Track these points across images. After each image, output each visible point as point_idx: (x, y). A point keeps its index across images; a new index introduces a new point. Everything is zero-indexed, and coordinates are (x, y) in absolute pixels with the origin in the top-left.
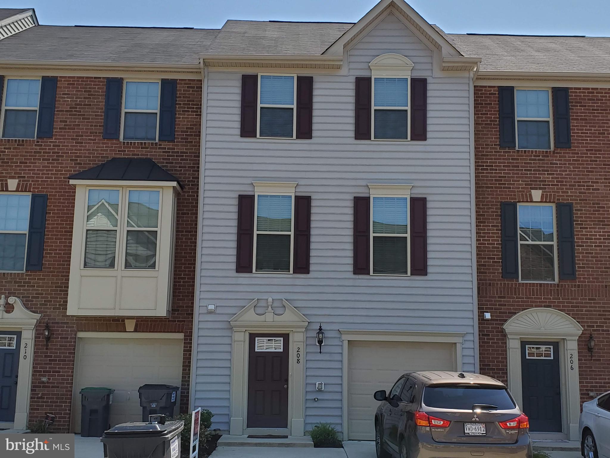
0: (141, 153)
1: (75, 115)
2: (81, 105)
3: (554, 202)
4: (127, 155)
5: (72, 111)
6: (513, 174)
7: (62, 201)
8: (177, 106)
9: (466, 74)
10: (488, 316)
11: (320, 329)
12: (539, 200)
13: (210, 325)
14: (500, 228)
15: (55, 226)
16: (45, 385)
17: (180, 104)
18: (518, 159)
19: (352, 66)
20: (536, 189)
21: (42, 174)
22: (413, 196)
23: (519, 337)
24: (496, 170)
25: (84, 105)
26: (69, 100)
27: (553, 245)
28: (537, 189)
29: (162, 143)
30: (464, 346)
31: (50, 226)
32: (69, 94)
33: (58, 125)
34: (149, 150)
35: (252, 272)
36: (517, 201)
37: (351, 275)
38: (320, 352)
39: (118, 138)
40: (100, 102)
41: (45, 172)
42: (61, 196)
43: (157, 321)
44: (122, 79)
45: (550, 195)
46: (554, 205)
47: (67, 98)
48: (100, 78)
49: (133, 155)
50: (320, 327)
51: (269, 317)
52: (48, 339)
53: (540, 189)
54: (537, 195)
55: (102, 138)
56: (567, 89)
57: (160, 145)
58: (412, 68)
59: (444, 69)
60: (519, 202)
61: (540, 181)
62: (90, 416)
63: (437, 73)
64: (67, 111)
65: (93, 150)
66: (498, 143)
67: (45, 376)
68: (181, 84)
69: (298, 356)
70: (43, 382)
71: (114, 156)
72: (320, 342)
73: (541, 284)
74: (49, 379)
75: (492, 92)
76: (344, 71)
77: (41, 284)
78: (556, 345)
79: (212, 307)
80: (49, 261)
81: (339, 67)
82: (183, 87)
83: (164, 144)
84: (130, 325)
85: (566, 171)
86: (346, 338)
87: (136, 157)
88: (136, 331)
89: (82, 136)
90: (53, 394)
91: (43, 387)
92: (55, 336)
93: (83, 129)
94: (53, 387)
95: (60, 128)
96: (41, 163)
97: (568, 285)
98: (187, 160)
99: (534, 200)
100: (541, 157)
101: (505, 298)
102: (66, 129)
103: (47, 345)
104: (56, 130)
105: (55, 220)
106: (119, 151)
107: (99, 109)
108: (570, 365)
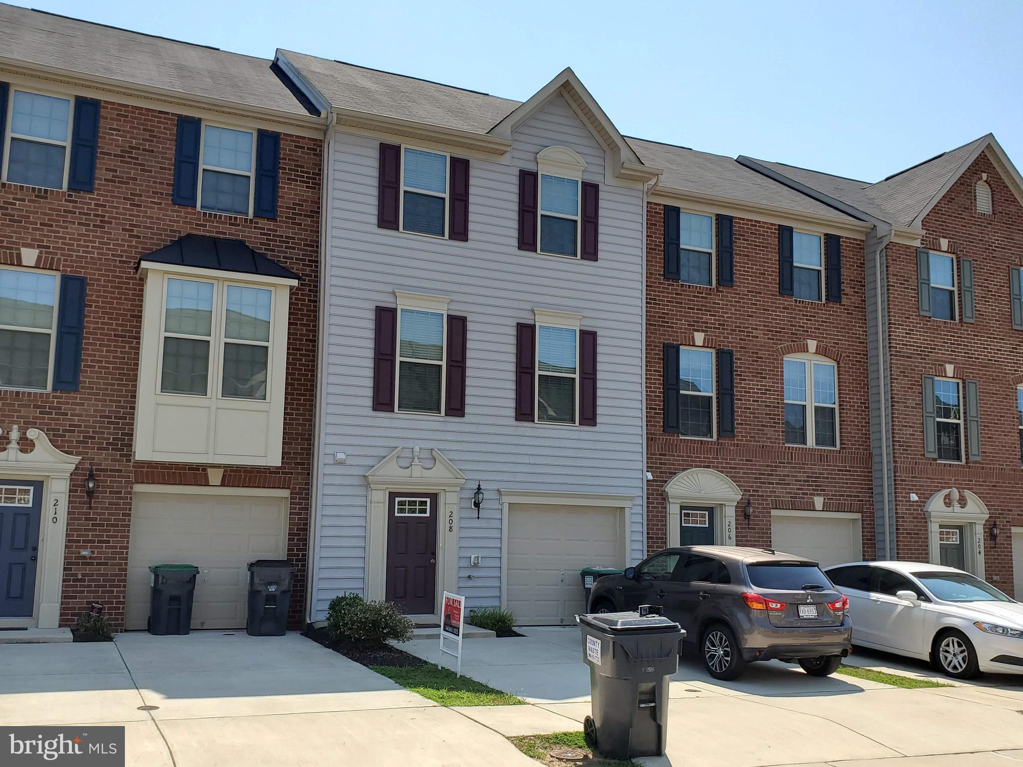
0: (228, 232)
1: (130, 163)
2: (139, 148)
3: (714, 348)
4: (208, 231)
5: (124, 157)
6: (677, 311)
7: (109, 289)
8: (281, 171)
9: (639, 186)
10: (649, 476)
11: (479, 489)
12: (702, 345)
13: (337, 480)
14: (662, 374)
15: (100, 325)
16: (86, 562)
17: (285, 169)
18: (681, 295)
19: (516, 154)
20: (698, 331)
21: (78, 246)
22: (582, 328)
23: (680, 501)
24: (660, 305)
25: (144, 150)
26: (120, 139)
27: (712, 397)
28: (699, 332)
29: (259, 221)
30: (633, 511)
31: (92, 326)
32: (119, 130)
33: (101, 174)
34: (240, 228)
35: (394, 412)
36: (679, 343)
37: (513, 422)
38: (478, 518)
39: (194, 206)
40: (168, 149)
41: (82, 243)
42: (109, 281)
43: (253, 472)
44: (200, 120)
45: (712, 339)
46: (713, 351)
47: (117, 135)
48: (168, 113)
49: (217, 232)
50: (479, 486)
51: (417, 471)
52: (90, 493)
53: (703, 331)
54: (699, 338)
55: (170, 202)
56: (732, 217)
57: (257, 223)
58: (583, 168)
59: (619, 177)
60: (681, 344)
61: (702, 322)
62: (170, 605)
63: (610, 180)
64: (115, 155)
65: (158, 219)
66: (662, 273)
67: (85, 548)
68: (287, 140)
69: (451, 522)
70: (84, 557)
71: (189, 231)
72: (477, 505)
73: (702, 441)
74: (93, 552)
75: (657, 210)
76: (506, 159)
77: (77, 412)
78: (711, 510)
79: (340, 456)
80: (90, 377)
81: (502, 153)
82: (289, 145)
83: (262, 223)
84: (215, 477)
85: (728, 313)
86: (506, 500)
87: (221, 236)
88: (223, 484)
89: (141, 196)
90: (98, 575)
91: (83, 564)
92: (100, 489)
93: (141, 185)
94: (98, 564)
95: (106, 180)
96: (75, 229)
97: (728, 443)
98: (294, 248)
99: (697, 344)
100: (704, 295)
101: (665, 455)
102: (115, 182)
103: (90, 503)
104: (99, 182)
105: (100, 318)
106: (197, 225)
107: (166, 158)
108: (728, 534)
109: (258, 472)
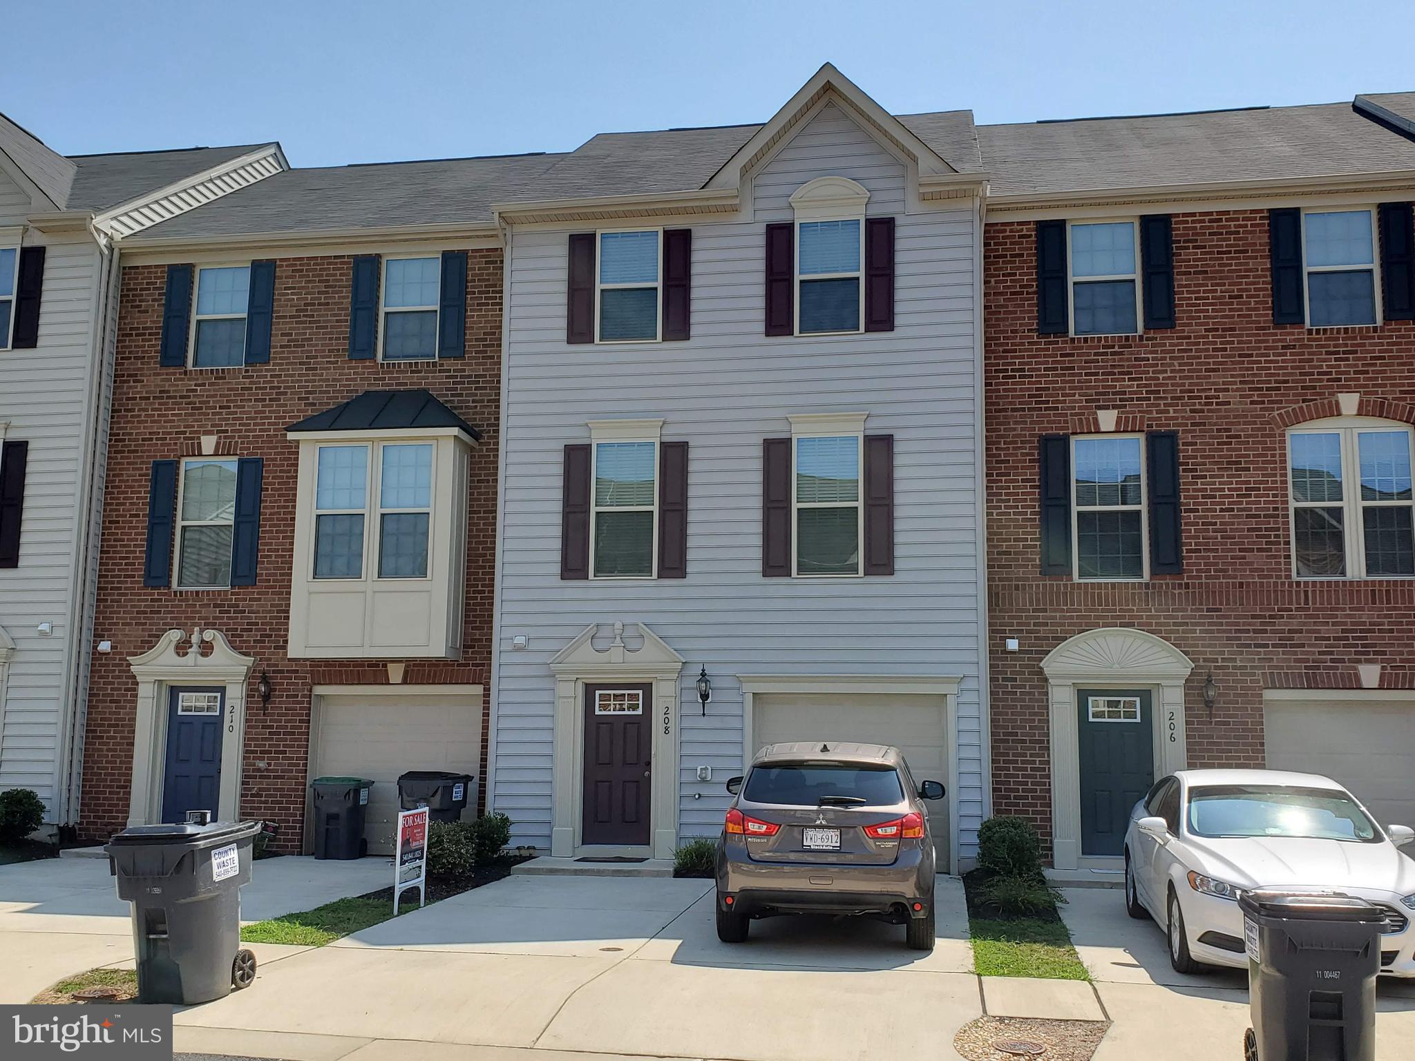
0: (411, 381)
1: (305, 322)
2: (314, 304)
3: (1143, 431)
4: (388, 385)
5: (299, 317)
6: (1063, 382)
7: (285, 468)
8: (469, 296)
9: (967, 204)
10: (1013, 645)
11: (703, 675)
12: (1113, 429)
13: (518, 671)
14: (1037, 484)
15: (276, 510)
16: (263, 775)
17: (474, 293)
18: (1072, 355)
19: (760, 204)
20: (1107, 408)
21: (255, 424)
22: (869, 433)
23: (1070, 682)
24: (1032, 376)
25: (319, 304)
26: (295, 297)
27: (1140, 511)
28: (1109, 409)
29: (444, 362)
30: (960, 700)
31: (268, 511)
32: (294, 288)
33: (277, 340)
34: (423, 374)
35: (588, 579)
36: (1070, 431)
37: (759, 578)
38: (704, 715)
39: (373, 357)
40: (344, 297)
41: (258, 421)
42: (285, 459)
43: (438, 666)
44: (379, 256)
45: (1134, 418)
46: (1141, 437)
47: (292, 294)
48: (343, 257)
49: (397, 384)
50: (703, 670)
51: (616, 655)
52: (266, 698)
53: (1114, 407)
54: (1107, 419)
55: (347, 359)
56: (1169, 216)
57: (442, 365)
58: (867, 199)
59: (924, 198)
60: (1074, 433)
61: (1114, 394)
62: (327, 824)
63: (914, 206)
64: (291, 317)
65: (334, 380)
66: (1035, 327)
67: (262, 759)
68: (475, 257)
69: (666, 721)
70: (259, 770)
71: (366, 388)
72: (705, 697)
73: (1113, 585)
74: (269, 764)
75: (1024, 232)
76: (745, 215)
77: (254, 608)
78: (1146, 695)
79: (520, 640)
80: (267, 569)
81: (735, 209)
82: (479, 263)
83: (449, 364)
84: (396, 673)
85: (1166, 371)
86: (750, 688)
87: (402, 388)
88: (405, 682)
89: (316, 357)
90: (275, 790)
91: (261, 777)
92: (277, 693)
93: (317, 345)
94: (275, 777)
95: (282, 347)
96: (253, 407)
97: (1167, 585)
98: (485, 388)
99: (1102, 430)
100: (1116, 349)
101: (1045, 610)
102: (290, 346)
103: (265, 709)
104: (274, 350)
105: (276, 501)
106: (375, 379)
107: (342, 309)
108: (1168, 732)
109: (445, 665)
